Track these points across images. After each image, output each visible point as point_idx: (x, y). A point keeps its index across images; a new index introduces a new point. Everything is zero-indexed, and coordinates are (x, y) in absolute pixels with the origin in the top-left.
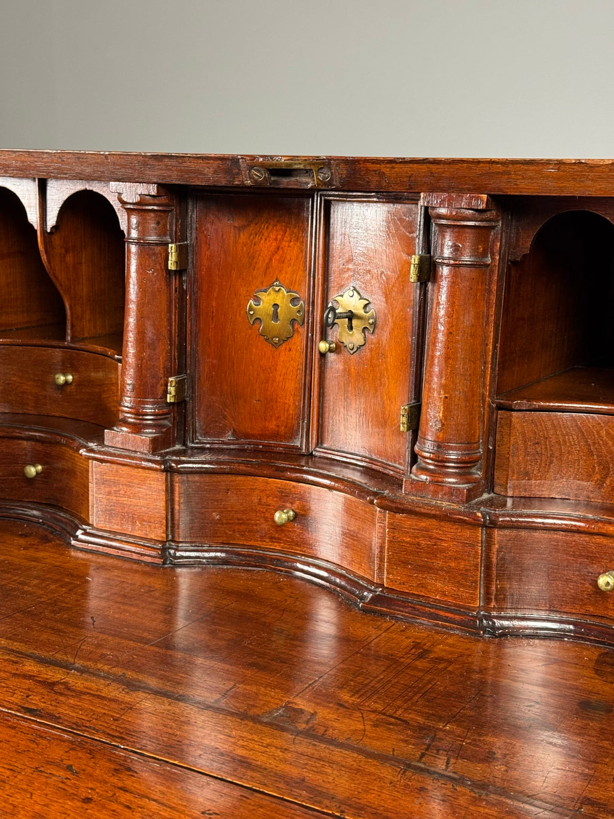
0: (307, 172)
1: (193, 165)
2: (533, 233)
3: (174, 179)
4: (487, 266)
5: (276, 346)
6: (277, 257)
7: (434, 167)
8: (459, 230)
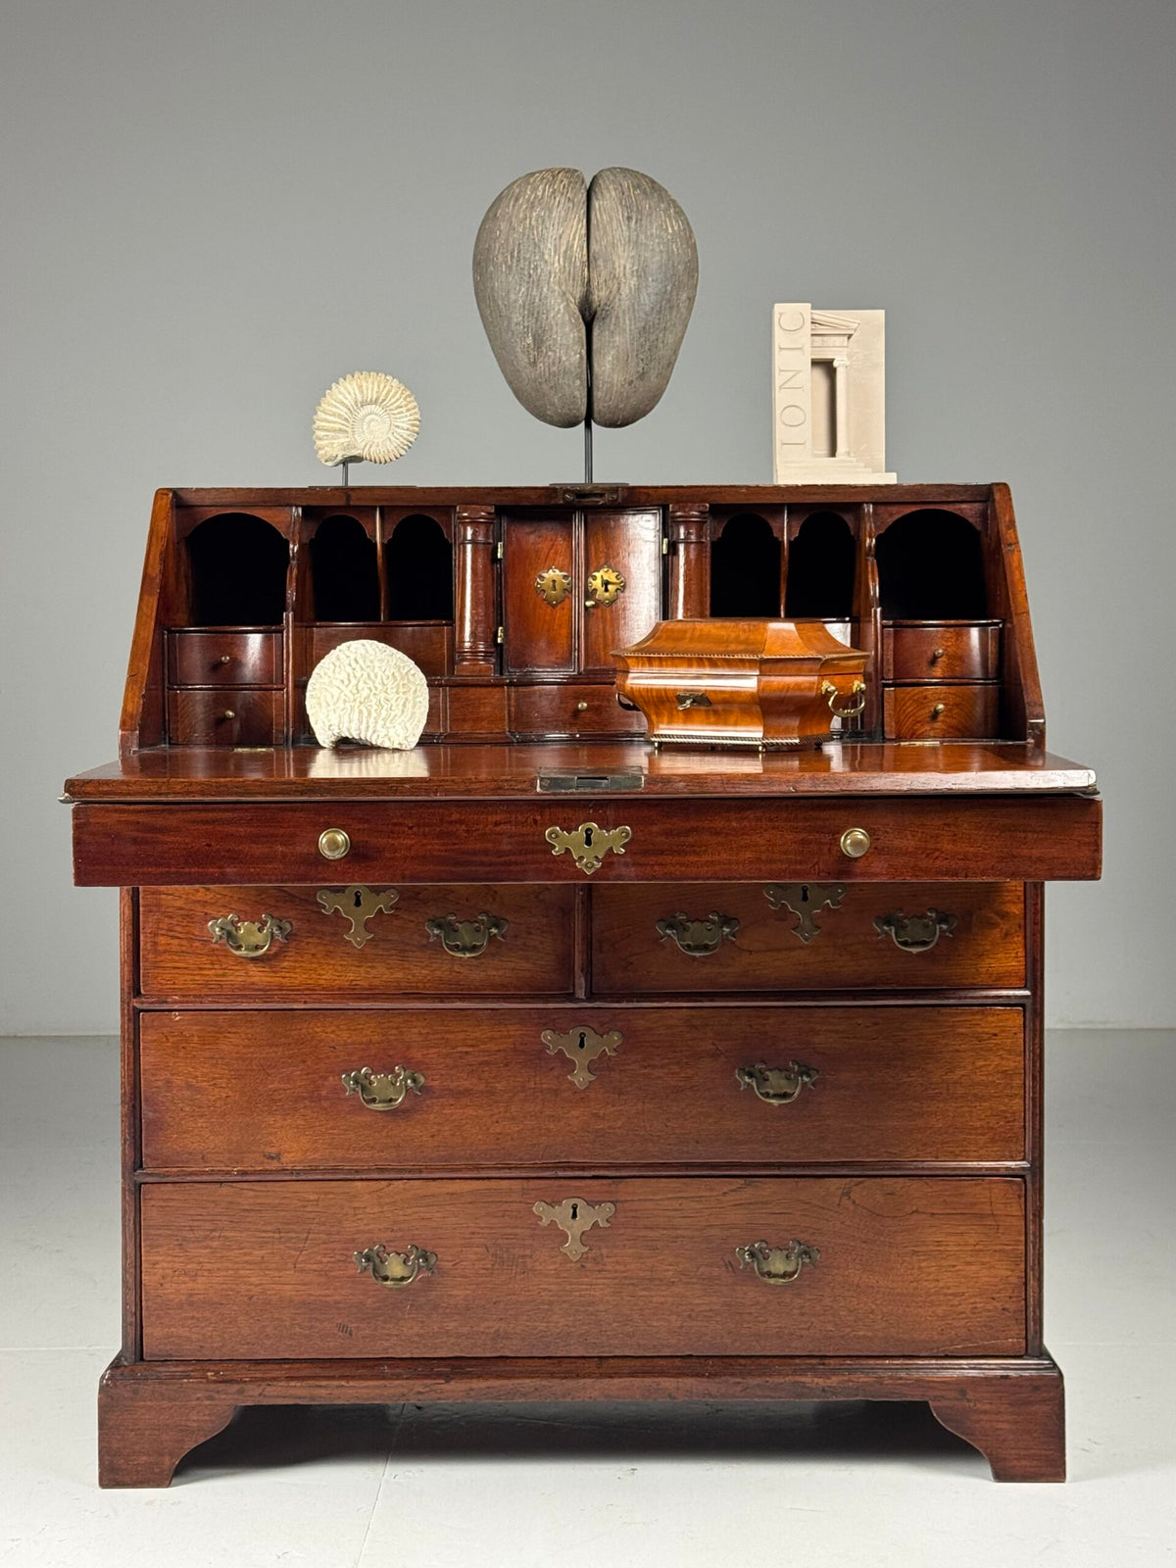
0: (601, 495)
1: (525, 493)
2: (723, 526)
3: (507, 501)
4: (703, 543)
5: (554, 606)
6: (552, 551)
7: (681, 490)
8: (687, 524)
